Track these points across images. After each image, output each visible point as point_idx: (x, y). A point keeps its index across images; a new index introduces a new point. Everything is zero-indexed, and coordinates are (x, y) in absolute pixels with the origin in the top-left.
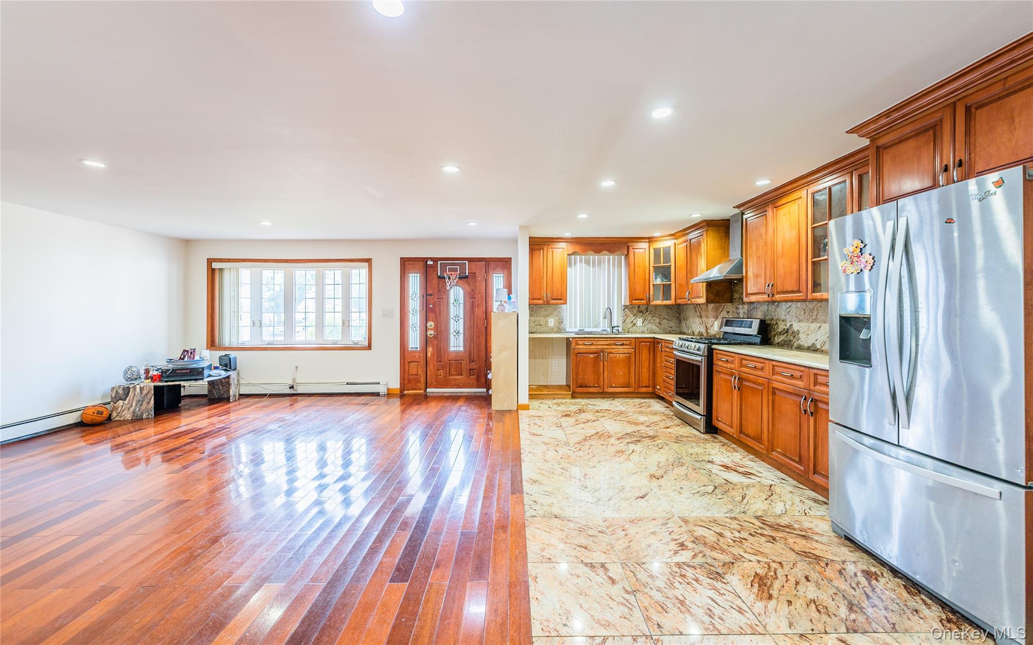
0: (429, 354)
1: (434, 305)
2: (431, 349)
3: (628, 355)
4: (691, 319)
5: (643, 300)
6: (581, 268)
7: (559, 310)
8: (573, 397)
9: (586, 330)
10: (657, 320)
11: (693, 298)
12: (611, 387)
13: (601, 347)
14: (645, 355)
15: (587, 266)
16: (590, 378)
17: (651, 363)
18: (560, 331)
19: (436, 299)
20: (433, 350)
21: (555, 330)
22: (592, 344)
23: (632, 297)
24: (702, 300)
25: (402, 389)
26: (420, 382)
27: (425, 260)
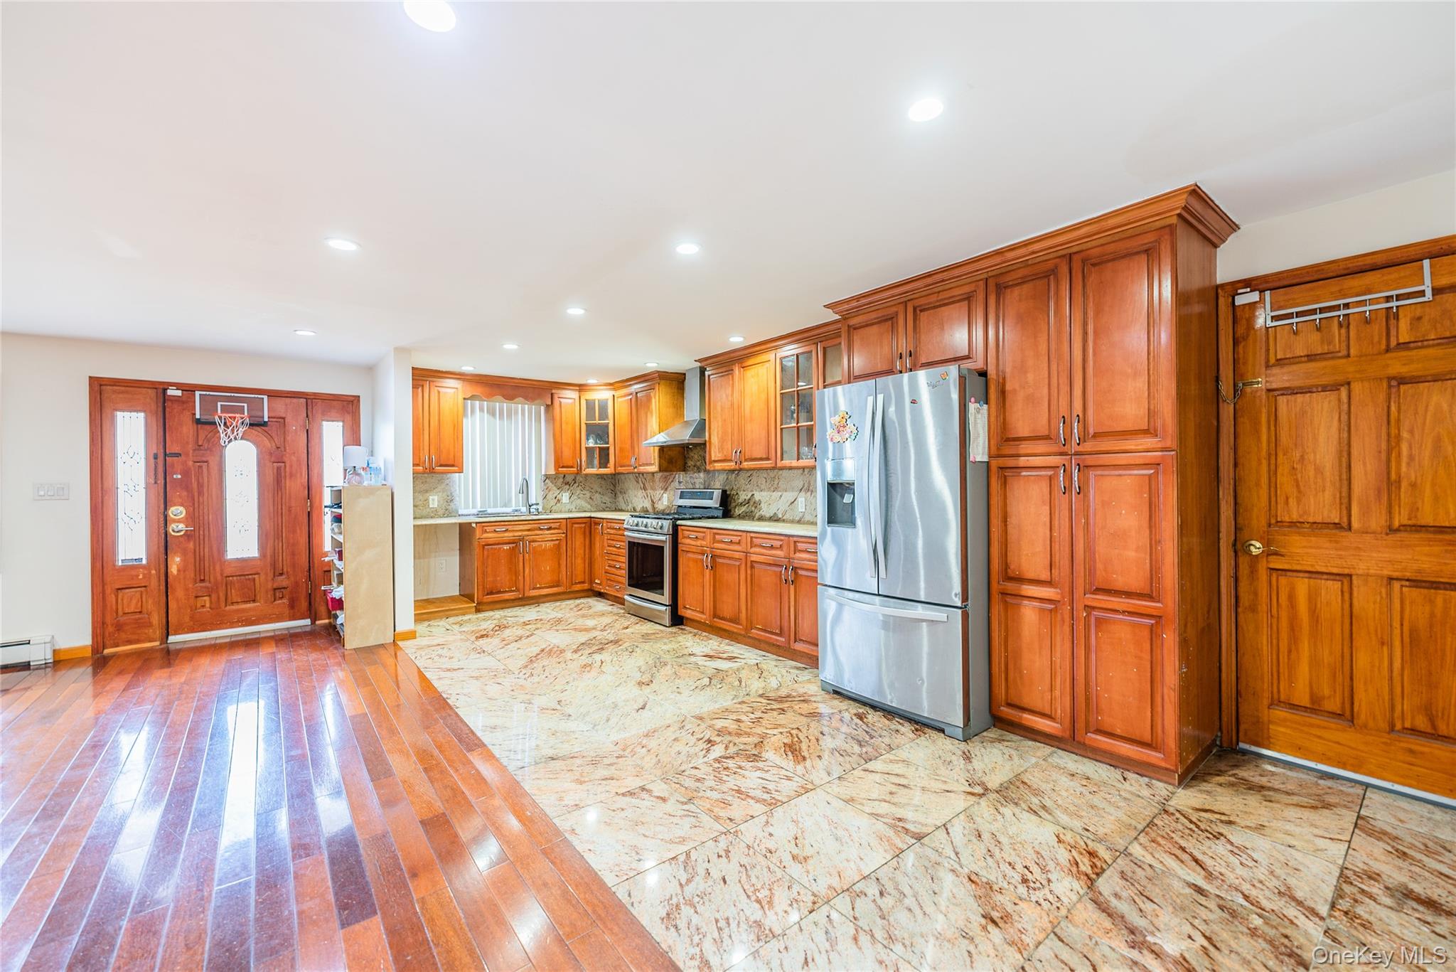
0: (174, 570)
1: (186, 473)
2: (178, 559)
3: (557, 542)
4: (631, 492)
5: (572, 467)
6: (482, 420)
7: (447, 482)
8: (478, 610)
9: (490, 511)
10: (588, 495)
11: (640, 466)
12: (534, 589)
13: (520, 534)
14: (579, 541)
15: (491, 418)
16: (503, 578)
17: (587, 551)
18: (448, 513)
19: (190, 463)
20: (184, 560)
21: (441, 512)
22: (506, 531)
23: (559, 464)
24: (654, 468)
25: (98, 647)
26: (150, 625)
27: (161, 388)
